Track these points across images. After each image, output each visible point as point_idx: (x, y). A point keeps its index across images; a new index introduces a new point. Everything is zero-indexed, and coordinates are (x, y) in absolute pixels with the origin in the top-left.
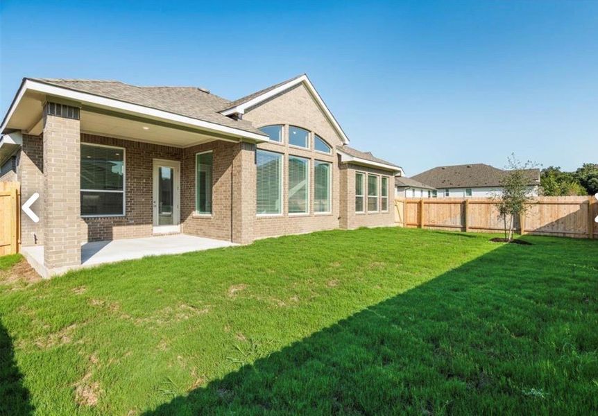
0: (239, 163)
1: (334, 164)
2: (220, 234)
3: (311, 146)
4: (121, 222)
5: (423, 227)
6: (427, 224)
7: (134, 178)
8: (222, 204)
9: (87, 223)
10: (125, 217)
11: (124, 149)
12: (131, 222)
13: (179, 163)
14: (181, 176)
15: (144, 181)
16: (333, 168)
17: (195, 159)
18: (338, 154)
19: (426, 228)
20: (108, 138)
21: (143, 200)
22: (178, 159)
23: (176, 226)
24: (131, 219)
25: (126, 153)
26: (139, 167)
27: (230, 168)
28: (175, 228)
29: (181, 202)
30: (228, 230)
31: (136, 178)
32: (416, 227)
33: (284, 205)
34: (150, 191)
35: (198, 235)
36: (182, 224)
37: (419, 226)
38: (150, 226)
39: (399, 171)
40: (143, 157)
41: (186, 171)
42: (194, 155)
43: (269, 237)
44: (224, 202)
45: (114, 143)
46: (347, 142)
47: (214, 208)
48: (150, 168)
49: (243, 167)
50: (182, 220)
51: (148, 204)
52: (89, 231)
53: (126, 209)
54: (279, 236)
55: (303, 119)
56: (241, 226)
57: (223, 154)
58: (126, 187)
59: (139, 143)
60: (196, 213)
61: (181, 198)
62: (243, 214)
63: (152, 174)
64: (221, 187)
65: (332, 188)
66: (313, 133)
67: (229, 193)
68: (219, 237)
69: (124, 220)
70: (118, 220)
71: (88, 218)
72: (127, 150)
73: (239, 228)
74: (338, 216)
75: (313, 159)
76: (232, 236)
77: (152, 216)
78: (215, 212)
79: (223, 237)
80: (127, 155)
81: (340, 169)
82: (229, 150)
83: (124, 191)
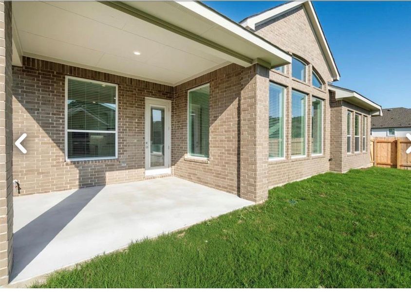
0: (251, 94)
1: (326, 101)
2: (221, 183)
3: (309, 80)
4: (114, 165)
5: (399, 167)
6: (405, 164)
7: (126, 117)
8: (222, 147)
9: (77, 167)
10: (117, 160)
11: (117, 86)
12: (123, 165)
13: (170, 102)
14: (172, 116)
15: (137, 121)
16: (325, 106)
17: (186, 97)
18: (329, 90)
19: (403, 168)
20: (99, 73)
21: (135, 141)
22: (169, 98)
23: (168, 169)
24: (123, 162)
25: (119, 90)
26: (132, 105)
27: (236, 102)
28: (167, 171)
29: (172, 143)
30: (232, 180)
31: (128, 117)
32: (389, 167)
33: (287, 147)
34: (142, 131)
35: (190, 179)
36: (173, 167)
37: (394, 166)
38: (143, 169)
39: (379, 110)
40: (135, 94)
41: (177, 110)
42: (186, 93)
43: (276, 186)
44: (226, 145)
45: (105, 79)
46: (338, 78)
47: (212, 150)
48: (142, 106)
49: (258, 98)
50: (174, 162)
51: (141, 145)
52: (80, 176)
53: (119, 151)
54: (283, 184)
55: (303, 49)
56: (255, 178)
57: (225, 85)
58: (119, 127)
59: (131, 79)
60: (188, 156)
61: (172, 139)
62: (258, 161)
63: (144, 113)
64: (222, 126)
65: (325, 127)
66: (311, 66)
67: (235, 134)
68: (220, 186)
69: (116, 163)
70: (109, 163)
71: (78, 162)
72: (119, 87)
73: (252, 180)
74: (329, 158)
75: (311, 95)
76: (239, 188)
77: (144, 158)
78: (214, 156)
79: (226, 188)
80: (119, 92)
81: (331, 107)
82: (234, 79)
83: (116, 132)
